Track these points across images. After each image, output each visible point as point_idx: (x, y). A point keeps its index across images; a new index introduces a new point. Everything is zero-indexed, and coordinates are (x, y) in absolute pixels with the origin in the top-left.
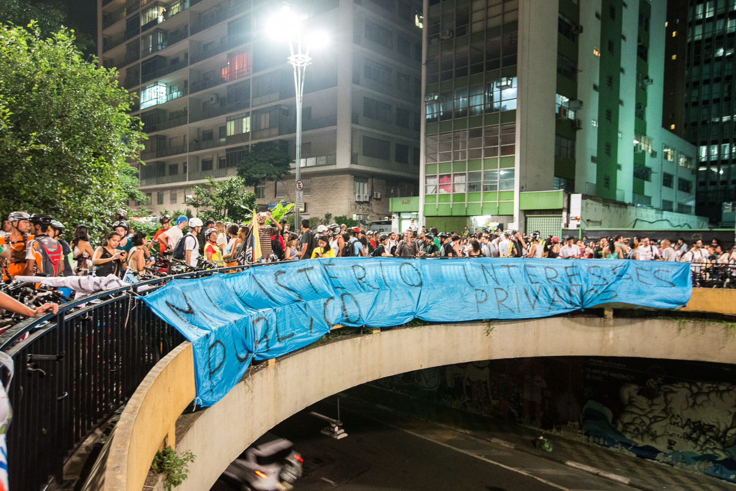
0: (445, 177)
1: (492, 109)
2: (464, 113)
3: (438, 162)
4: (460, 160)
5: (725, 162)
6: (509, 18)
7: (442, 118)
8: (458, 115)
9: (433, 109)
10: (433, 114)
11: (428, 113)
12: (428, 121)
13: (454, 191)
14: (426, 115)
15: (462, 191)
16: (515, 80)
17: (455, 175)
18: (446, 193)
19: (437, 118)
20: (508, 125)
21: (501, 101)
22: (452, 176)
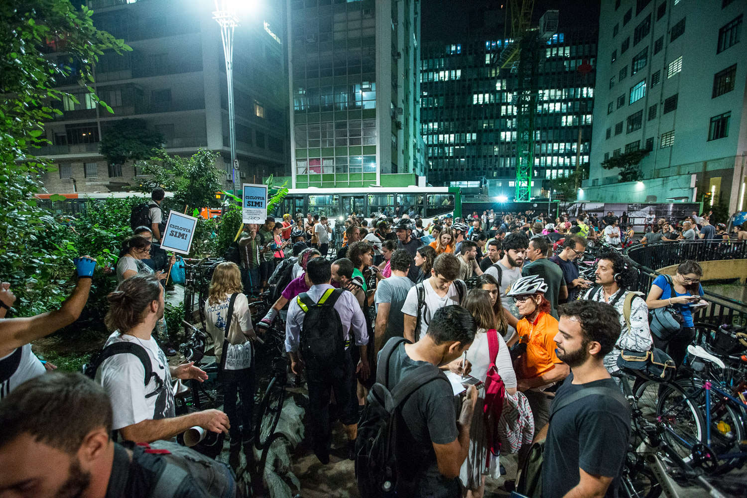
0: (315, 160)
1: (354, 106)
2: (330, 108)
3: (308, 148)
4: (327, 147)
5: (436, 158)
6: (368, 33)
7: (310, 110)
8: (324, 109)
9: (300, 103)
10: (300, 106)
11: (295, 105)
12: (296, 112)
13: (323, 172)
14: (294, 106)
15: (330, 172)
16: (374, 85)
17: (324, 159)
18: (315, 173)
19: (305, 110)
20: (368, 121)
21: (362, 101)
22: (321, 159)
